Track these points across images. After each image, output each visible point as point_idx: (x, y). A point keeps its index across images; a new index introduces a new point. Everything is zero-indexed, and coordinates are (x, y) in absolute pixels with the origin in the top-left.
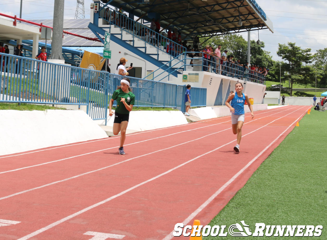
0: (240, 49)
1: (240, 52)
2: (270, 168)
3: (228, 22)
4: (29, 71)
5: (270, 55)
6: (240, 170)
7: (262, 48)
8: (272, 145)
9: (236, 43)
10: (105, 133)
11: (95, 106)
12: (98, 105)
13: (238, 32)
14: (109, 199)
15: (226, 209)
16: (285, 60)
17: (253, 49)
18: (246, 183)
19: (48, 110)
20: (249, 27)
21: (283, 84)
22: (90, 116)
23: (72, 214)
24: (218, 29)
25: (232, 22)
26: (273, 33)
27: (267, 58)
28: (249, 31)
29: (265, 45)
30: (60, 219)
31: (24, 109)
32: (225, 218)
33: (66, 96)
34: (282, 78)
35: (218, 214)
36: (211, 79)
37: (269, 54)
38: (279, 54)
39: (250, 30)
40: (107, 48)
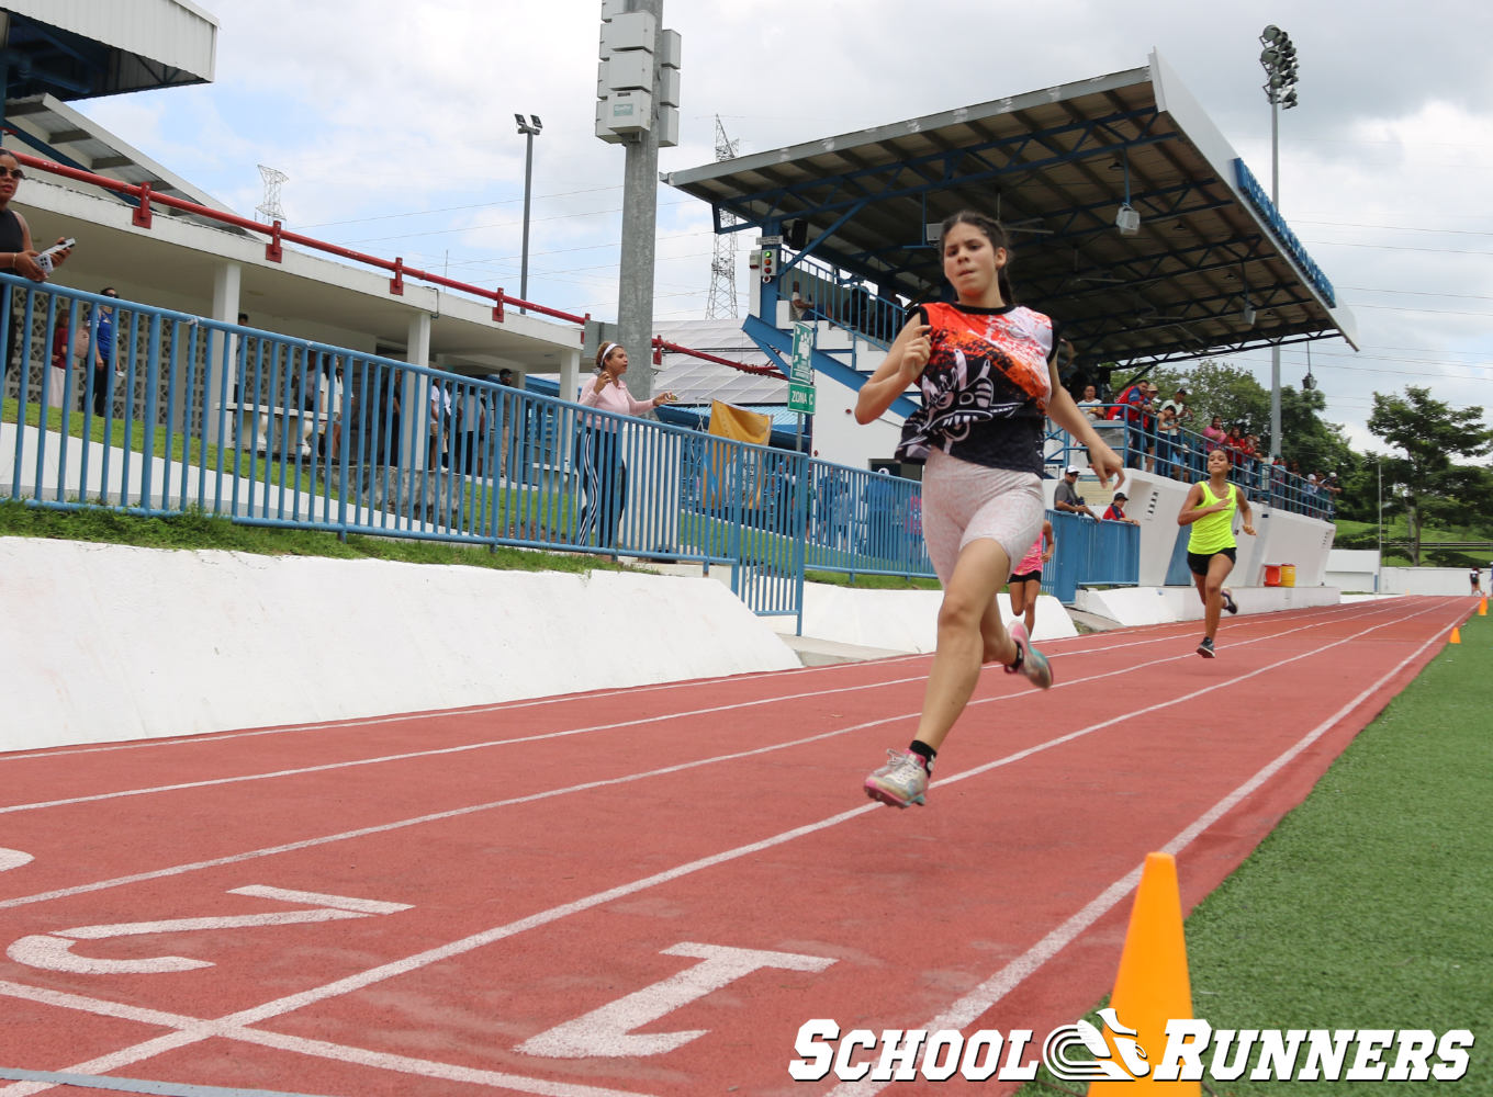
0: (1245, 417)
1: (1243, 425)
2: (1390, 749)
3: (1205, 314)
4: (547, 467)
5: (1345, 433)
6: (1280, 753)
7: (1317, 413)
8: (1382, 689)
9: (1232, 397)
10: (796, 657)
11: (760, 573)
12: (771, 571)
13: (1241, 349)
14: (782, 838)
15: (1247, 871)
16: (1395, 447)
17: (1287, 414)
18: (1314, 792)
19: (593, 571)
20: (1275, 331)
21: (1391, 528)
22: (743, 600)
23: (629, 881)
24: (1173, 340)
25: (1222, 313)
26: (1357, 350)
27: (1333, 445)
28: (1276, 347)
29: (1326, 400)
30: (575, 898)
31: (510, 566)
32: (1250, 903)
33: (667, 543)
34: (1388, 504)
35: (1220, 888)
36: (1155, 494)
37: (1340, 432)
38: (1375, 426)
39: (1279, 343)
40: (803, 376)
